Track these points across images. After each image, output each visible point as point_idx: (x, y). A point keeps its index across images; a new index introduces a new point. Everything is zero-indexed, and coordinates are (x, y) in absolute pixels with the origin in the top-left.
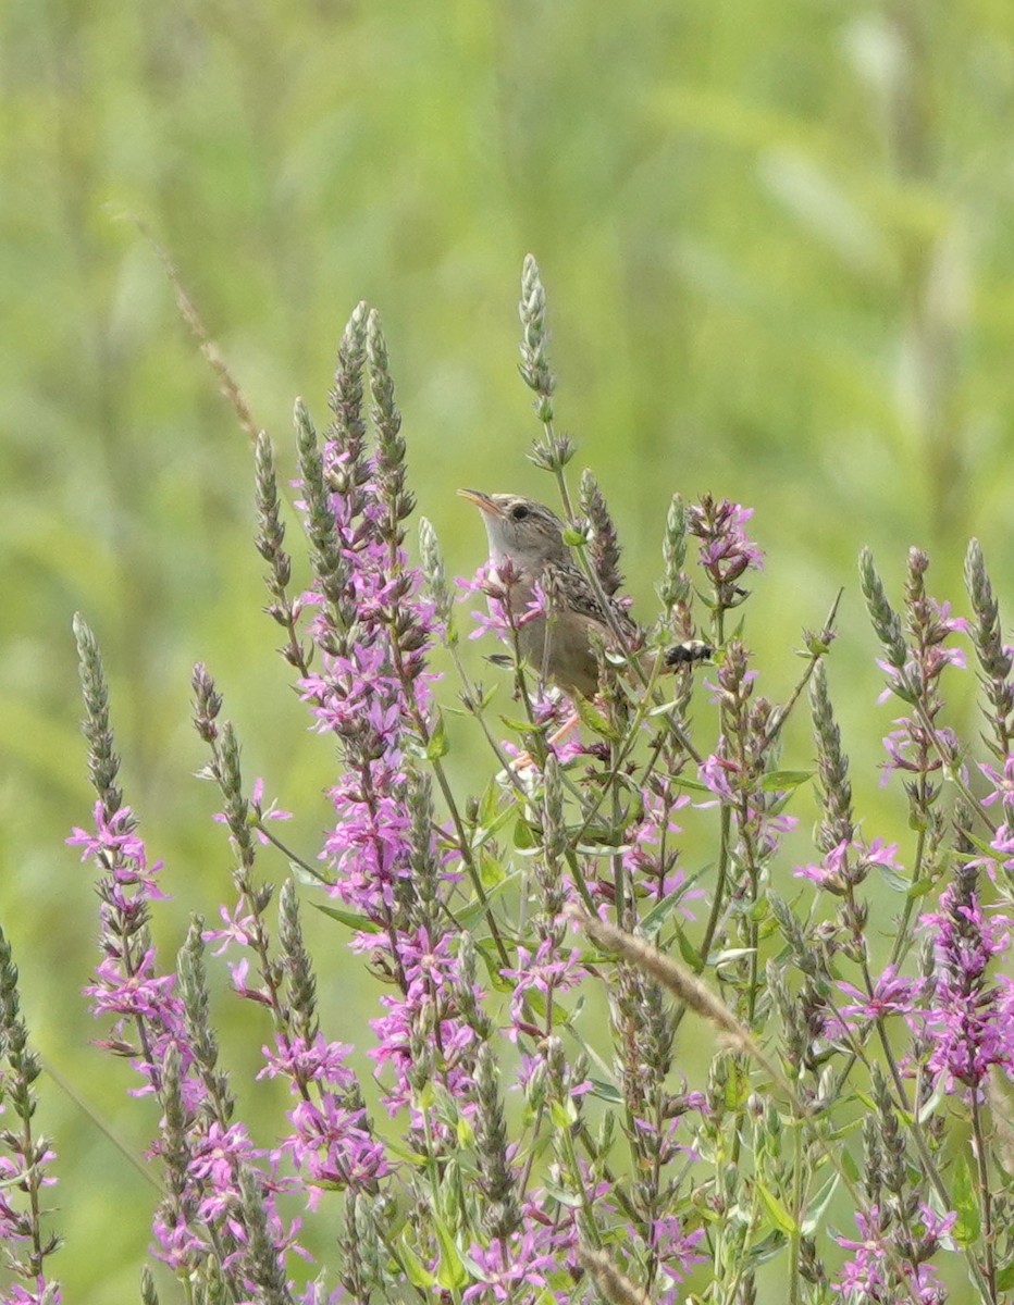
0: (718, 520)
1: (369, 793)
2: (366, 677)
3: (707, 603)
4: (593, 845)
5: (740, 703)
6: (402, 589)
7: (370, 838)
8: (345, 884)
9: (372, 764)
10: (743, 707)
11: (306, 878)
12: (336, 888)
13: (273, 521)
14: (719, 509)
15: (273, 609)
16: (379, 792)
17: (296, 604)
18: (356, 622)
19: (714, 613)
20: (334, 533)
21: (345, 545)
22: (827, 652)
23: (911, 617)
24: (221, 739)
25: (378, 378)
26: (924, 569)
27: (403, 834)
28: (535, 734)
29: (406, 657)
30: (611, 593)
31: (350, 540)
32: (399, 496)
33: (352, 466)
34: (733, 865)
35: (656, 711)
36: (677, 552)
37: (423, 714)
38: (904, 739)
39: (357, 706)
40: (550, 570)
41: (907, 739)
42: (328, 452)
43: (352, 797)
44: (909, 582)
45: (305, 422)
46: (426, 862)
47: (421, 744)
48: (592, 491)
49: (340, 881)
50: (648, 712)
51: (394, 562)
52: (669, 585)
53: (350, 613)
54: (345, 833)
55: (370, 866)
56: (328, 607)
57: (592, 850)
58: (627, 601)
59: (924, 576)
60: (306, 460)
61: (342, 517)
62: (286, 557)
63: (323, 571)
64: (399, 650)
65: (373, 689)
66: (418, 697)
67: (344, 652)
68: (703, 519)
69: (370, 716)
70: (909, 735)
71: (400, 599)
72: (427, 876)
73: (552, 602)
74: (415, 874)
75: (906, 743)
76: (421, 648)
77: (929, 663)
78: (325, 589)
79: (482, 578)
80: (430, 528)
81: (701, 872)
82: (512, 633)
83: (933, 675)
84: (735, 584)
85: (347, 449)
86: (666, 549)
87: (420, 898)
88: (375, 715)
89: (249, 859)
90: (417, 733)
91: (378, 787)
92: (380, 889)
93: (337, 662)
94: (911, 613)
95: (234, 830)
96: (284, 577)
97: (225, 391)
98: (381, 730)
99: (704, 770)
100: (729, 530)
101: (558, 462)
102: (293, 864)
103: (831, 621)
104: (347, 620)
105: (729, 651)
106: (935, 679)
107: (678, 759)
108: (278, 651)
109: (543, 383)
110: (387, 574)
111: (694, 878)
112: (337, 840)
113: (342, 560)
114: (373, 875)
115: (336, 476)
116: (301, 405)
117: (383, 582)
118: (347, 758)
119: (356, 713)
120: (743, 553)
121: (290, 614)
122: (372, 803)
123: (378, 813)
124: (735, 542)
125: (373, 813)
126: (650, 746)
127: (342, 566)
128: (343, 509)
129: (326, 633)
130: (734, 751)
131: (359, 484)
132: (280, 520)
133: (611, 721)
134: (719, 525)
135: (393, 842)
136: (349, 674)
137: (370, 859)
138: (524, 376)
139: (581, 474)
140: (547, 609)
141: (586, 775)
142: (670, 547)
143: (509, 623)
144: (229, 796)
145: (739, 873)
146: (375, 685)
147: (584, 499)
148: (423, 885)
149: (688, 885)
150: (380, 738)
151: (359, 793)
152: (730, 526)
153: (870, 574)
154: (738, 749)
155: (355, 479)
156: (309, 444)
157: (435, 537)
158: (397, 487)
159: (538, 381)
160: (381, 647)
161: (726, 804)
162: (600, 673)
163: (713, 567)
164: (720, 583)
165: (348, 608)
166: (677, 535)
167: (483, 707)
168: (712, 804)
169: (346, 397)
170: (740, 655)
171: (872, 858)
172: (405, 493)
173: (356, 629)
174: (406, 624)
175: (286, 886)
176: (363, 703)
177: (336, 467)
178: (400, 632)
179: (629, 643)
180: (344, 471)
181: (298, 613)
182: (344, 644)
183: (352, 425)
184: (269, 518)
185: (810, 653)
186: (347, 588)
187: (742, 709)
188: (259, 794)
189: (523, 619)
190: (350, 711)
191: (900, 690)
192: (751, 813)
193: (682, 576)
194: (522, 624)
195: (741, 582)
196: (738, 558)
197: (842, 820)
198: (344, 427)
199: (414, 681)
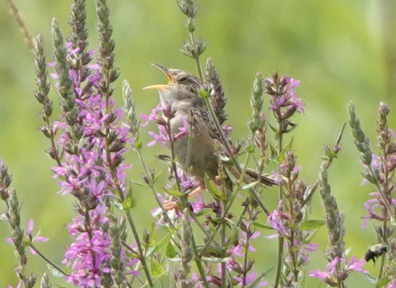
0: (280, 86)
1: (88, 228)
2: (88, 165)
3: (274, 129)
4: (209, 257)
5: (291, 183)
6: (111, 119)
7: (88, 251)
8: (75, 276)
9: (90, 212)
10: (293, 185)
11: (56, 273)
12: (70, 278)
13: (44, 82)
14: (281, 80)
15: (43, 128)
16: (94, 227)
17: (55, 126)
18: (83, 137)
19: (277, 135)
20: (72, 90)
21: (77, 97)
22: (336, 157)
23: (380, 139)
24: (11, 198)
25: (101, 7)
26: (387, 113)
27: (107, 250)
28: (181, 197)
29: (113, 155)
30: (221, 124)
31: (80, 94)
32: (111, 70)
33: (81, 56)
34: (285, 267)
35: (245, 187)
36: (258, 103)
37: (121, 186)
38: (375, 203)
39: (83, 181)
40: (191, 111)
41: (377, 204)
42: (69, 47)
43: (80, 230)
44: (379, 120)
45: (57, 31)
46: (118, 264)
47: (119, 201)
48: (212, 70)
49: (72, 274)
50: (241, 187)
51: (107, 105)
52: (253, 121)
53: (80, 132)
54: (75, 248)
55: (89, 266)
56: (68, 129)
57: (210, 259)
58: (229, 128)
59: (387, 117)
60: (57, 51)
61: (76, 82)
62: (50, 101)
63: (66, 110)
64: (109, 152)
65: (91, 172)
66: (119, 177)
67: (76, 152)
68: (273, 85)
69: (89, 186)
70: (378, 201)
71: (110, 124)
72: (119, 271)
73: (191, 128)
74: (113, 270)
75: (376, 205)
76: (121, 151)
77: (389, 163)
78: (67, 119)
79: (155, 114)
80: (128, 86)
81: (267, 272)
82: (170, 144)
83: (391, 170)
84: (289, 120)
85: (78, 46)
86: (252, 102)
87: (115, 282)
88: (92, 186)
89: (24, 261)
90: (117, 196)
91: (93, 224)
92: (94, 278)
93: (73, 158)
94: (380, 137)
95: (16, 246)
96: (49, 112)
97: (11, 11)
98: (96, 194)
99: (271, 219)
100: (286, 91)
101: (196, 54)
102: (48, 265)
103: (339, 141)
104: (78, 136)
105: (286, 156)
106: (392, 172)
107: (254, 212)
108: (46, 151)
109: (190, 11)
110: (103, 111)
111: (264, 275)
112: (71, 252)
113: (75, 104)
114: (90, 271)
115: (72, 60)
116: (56, 22)
117: (101, 116)
118: (77, 208)
119: (82, 185)
120: (294, 104)
121: (52, 131)
122: (90, 232)
123: (93, 238)
124: (290, 98)
125: (90, 238)
126: (242, 205)
127: (76, 107)
128: (76, 78)
129: (67, 142)
130: (287, 209)
131: (84, 64)
132: (48, 82)
133: (223, 191)
134: (281, 89)
135: (101, 253)
136: (79, 164)
137: (89, 262)
138: (180, 7)
139: (206, 60)
140: (189, 131)
141: (206, 220)
142: (254, 101)
143: (168, 138)
144: (14, 228)
145: (288, 272)
146: (92, 170)
147: (207, 73)
148: (116, 276)
149: (259, 279)
150: (95, 198)
151: (83, 227)
152: (287, 90)
153: (353, 115)
154: (289, 208)
155: (83, 61)
156: (59, 43)
157: (131, 91)
158: (110, 65)
159: (187, 11)
160: (97, 150)
161: (281, 236)
162: (219, 166)
163: (277, 111)
164: (281, 120)
165: (79, 129)
166: (258, 95)
167: (154, 182)
168: (274, 236)
169: (77, 18)
170: (292, 158)
171: (351, 267)
172: (114, 68)
173: (83, 141)
174: (113, 138)
175: (44, 277)
176: (86, 179)
177: (73, 55)
178: (110, 142)
179: (232, 150)
180: (76, 57)
181: (56, 131)
182: (76, 148)
183: (80, 33)
184: (42, 80)
185: (328, 158)
186: (78, 119)
187: (292, 187)
188: (31, 228)
189: (176, 136)
190: (79, 183)
191: (369, 177)
192: (295, 241)
193: (261, 115)
194: (175, 139)
195: (292, 119)
196: (290, 107)
197: (335, 246)
198: (76, 34)
199: (117, 168)
